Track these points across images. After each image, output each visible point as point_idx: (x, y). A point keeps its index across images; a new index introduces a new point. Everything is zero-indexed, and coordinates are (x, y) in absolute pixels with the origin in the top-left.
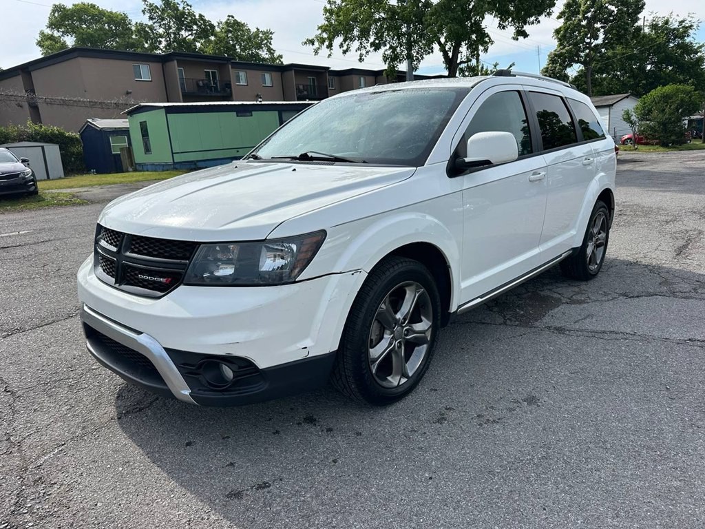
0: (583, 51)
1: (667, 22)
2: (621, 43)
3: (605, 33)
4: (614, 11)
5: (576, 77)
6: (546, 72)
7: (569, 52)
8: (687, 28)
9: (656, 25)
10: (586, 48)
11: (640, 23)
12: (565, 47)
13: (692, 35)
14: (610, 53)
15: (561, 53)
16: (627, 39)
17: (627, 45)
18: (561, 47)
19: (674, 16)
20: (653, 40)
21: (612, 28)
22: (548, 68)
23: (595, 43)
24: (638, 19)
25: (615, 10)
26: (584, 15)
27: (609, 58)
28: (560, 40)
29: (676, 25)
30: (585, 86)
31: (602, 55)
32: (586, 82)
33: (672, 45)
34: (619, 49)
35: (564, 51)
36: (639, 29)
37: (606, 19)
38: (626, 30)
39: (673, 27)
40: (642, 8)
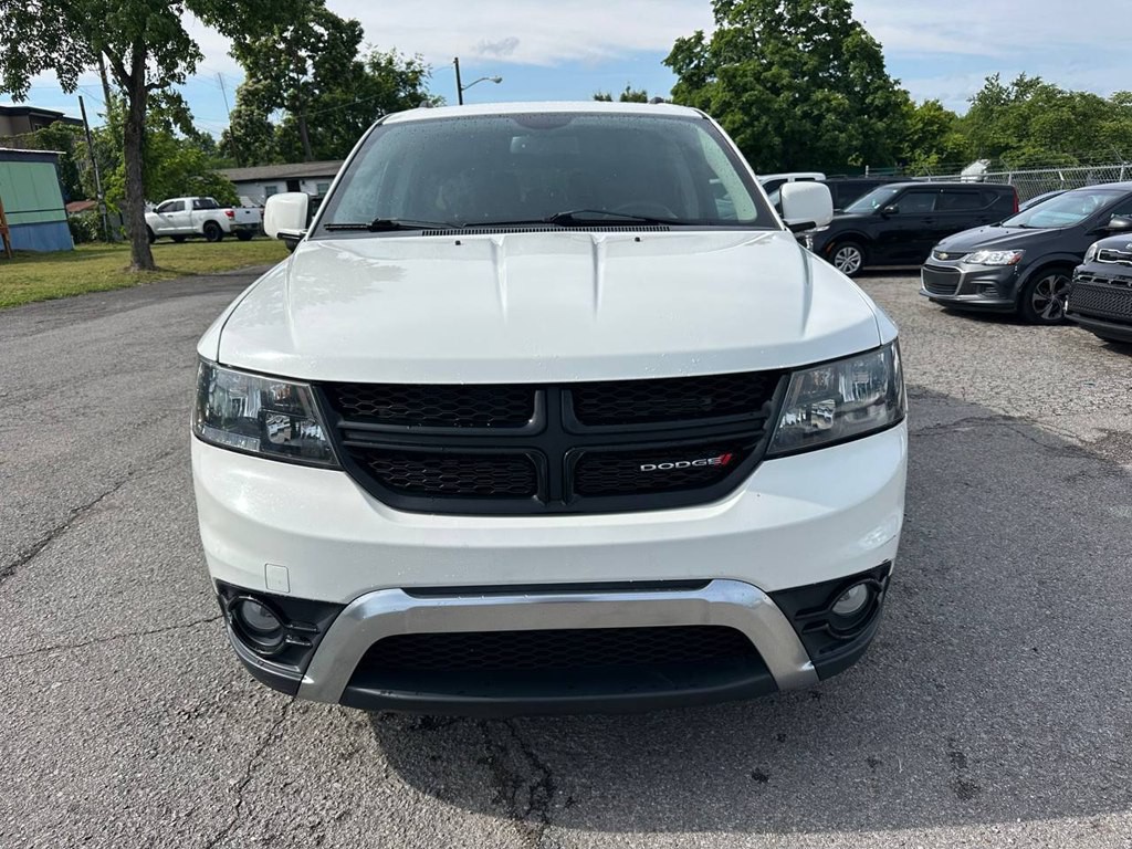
0: (286, 91)
1: (390, 62)
2: (340, 85)
3: (315, 65)
4: (322, 35)
5: (285, 130)
6: (239, 117)
7: (268, 88)
8: (416, 73)
9: (379, 64)
10: (289, 86)
11: (358, 58)
12: (260, 81)
13: (425, 84)
14: (326, 97)
15: (256, 89)
16: (347, 80)
17: (347, 87)
18: (254, 80)
19: (398, 53)
20: (377, 84)
21: (324, 60)
22: (240, 112)
23: (304, 79)
24: (356, 52)
25: (326, 33)
26: (281, 34)
27: (326, 105)
28: (249, 69)
29: (403, 68)
30: (300, 144)
31: (316, 100)
32: (300, 139)
33: (402, 94)
34: (338, 92)
35: (259, 86)
36: (360, 66)
37: (313, 44)
38: (343, 65)
39: (400, 70)
40: (360, 36)
